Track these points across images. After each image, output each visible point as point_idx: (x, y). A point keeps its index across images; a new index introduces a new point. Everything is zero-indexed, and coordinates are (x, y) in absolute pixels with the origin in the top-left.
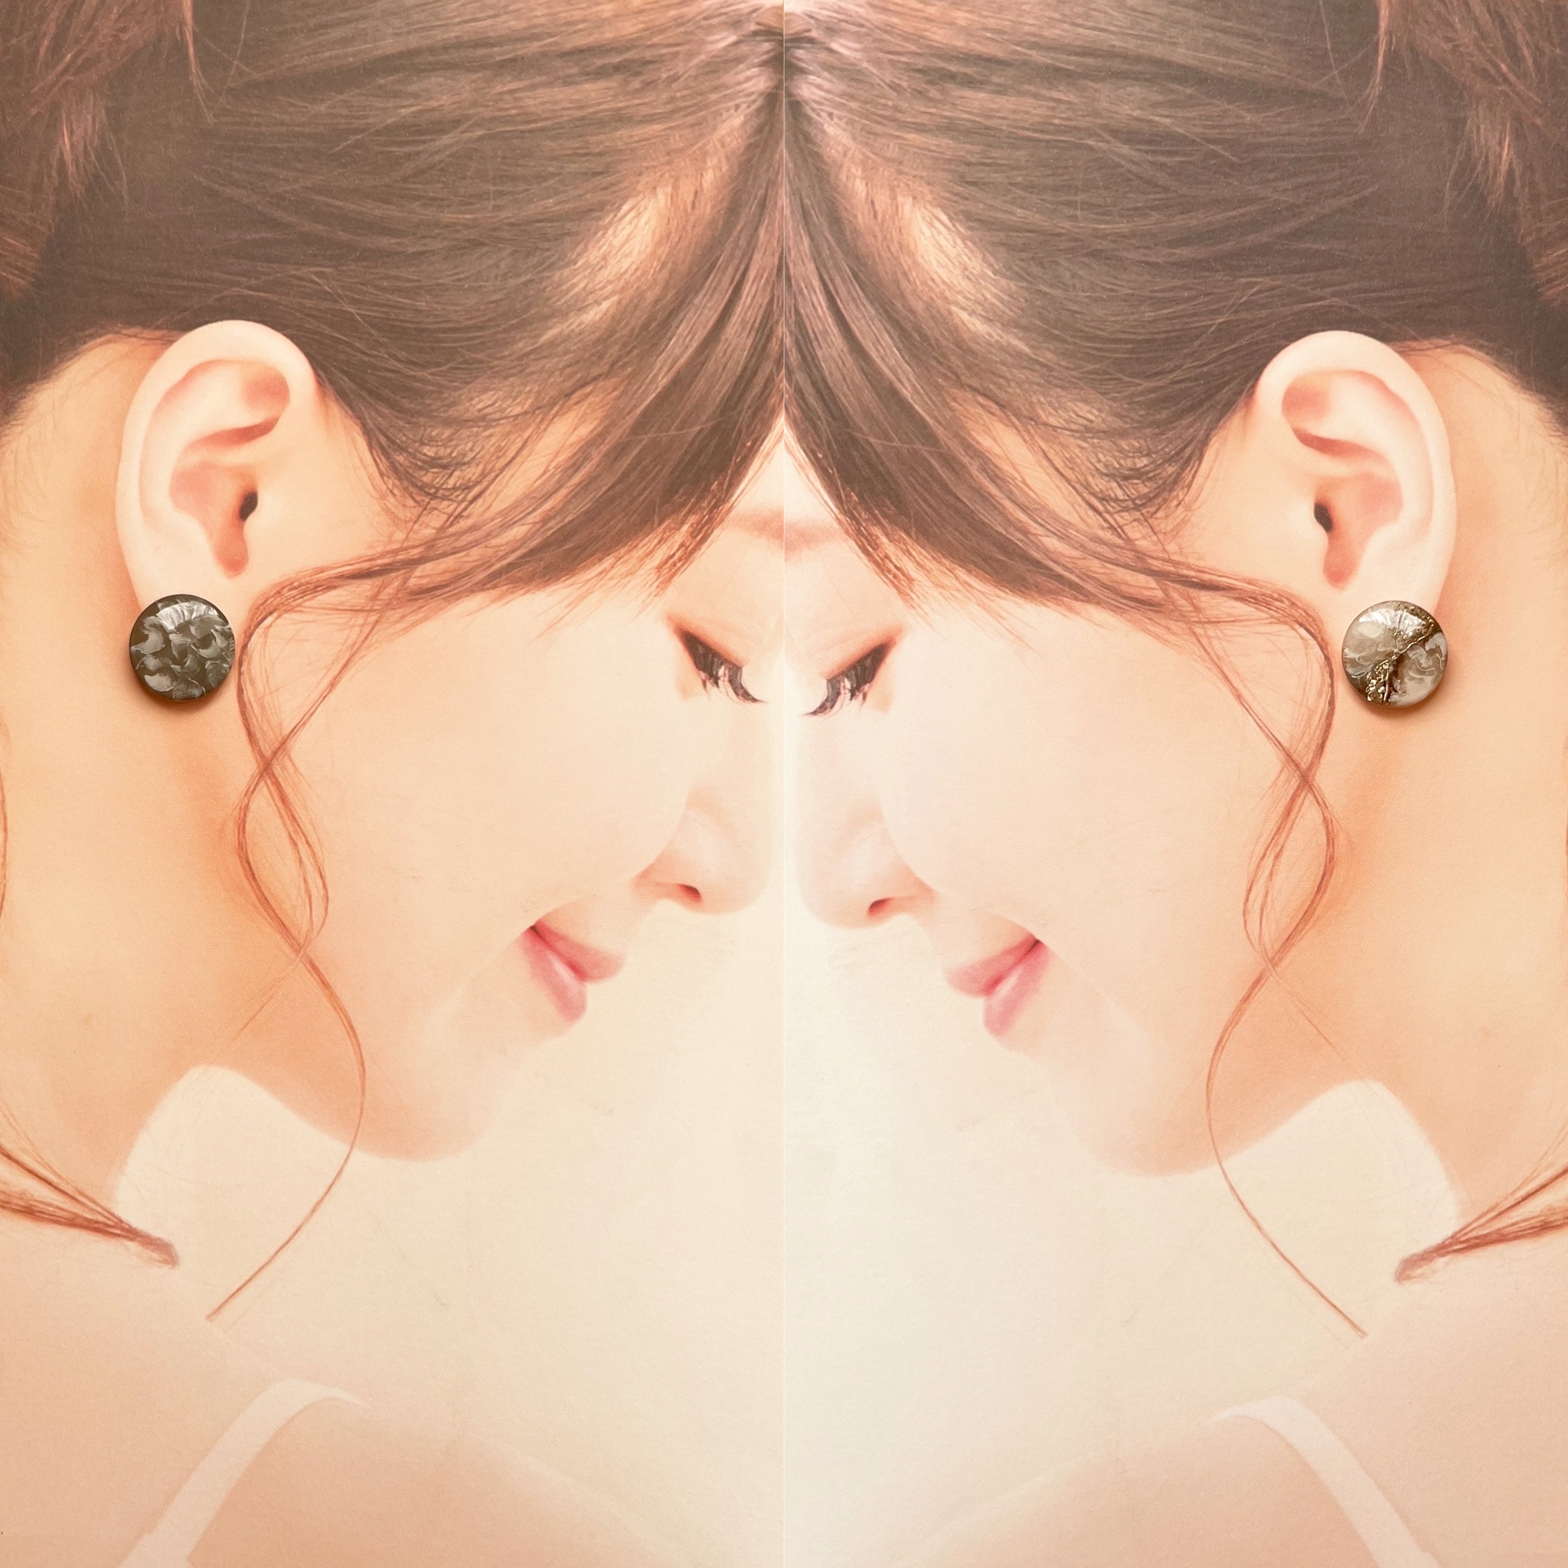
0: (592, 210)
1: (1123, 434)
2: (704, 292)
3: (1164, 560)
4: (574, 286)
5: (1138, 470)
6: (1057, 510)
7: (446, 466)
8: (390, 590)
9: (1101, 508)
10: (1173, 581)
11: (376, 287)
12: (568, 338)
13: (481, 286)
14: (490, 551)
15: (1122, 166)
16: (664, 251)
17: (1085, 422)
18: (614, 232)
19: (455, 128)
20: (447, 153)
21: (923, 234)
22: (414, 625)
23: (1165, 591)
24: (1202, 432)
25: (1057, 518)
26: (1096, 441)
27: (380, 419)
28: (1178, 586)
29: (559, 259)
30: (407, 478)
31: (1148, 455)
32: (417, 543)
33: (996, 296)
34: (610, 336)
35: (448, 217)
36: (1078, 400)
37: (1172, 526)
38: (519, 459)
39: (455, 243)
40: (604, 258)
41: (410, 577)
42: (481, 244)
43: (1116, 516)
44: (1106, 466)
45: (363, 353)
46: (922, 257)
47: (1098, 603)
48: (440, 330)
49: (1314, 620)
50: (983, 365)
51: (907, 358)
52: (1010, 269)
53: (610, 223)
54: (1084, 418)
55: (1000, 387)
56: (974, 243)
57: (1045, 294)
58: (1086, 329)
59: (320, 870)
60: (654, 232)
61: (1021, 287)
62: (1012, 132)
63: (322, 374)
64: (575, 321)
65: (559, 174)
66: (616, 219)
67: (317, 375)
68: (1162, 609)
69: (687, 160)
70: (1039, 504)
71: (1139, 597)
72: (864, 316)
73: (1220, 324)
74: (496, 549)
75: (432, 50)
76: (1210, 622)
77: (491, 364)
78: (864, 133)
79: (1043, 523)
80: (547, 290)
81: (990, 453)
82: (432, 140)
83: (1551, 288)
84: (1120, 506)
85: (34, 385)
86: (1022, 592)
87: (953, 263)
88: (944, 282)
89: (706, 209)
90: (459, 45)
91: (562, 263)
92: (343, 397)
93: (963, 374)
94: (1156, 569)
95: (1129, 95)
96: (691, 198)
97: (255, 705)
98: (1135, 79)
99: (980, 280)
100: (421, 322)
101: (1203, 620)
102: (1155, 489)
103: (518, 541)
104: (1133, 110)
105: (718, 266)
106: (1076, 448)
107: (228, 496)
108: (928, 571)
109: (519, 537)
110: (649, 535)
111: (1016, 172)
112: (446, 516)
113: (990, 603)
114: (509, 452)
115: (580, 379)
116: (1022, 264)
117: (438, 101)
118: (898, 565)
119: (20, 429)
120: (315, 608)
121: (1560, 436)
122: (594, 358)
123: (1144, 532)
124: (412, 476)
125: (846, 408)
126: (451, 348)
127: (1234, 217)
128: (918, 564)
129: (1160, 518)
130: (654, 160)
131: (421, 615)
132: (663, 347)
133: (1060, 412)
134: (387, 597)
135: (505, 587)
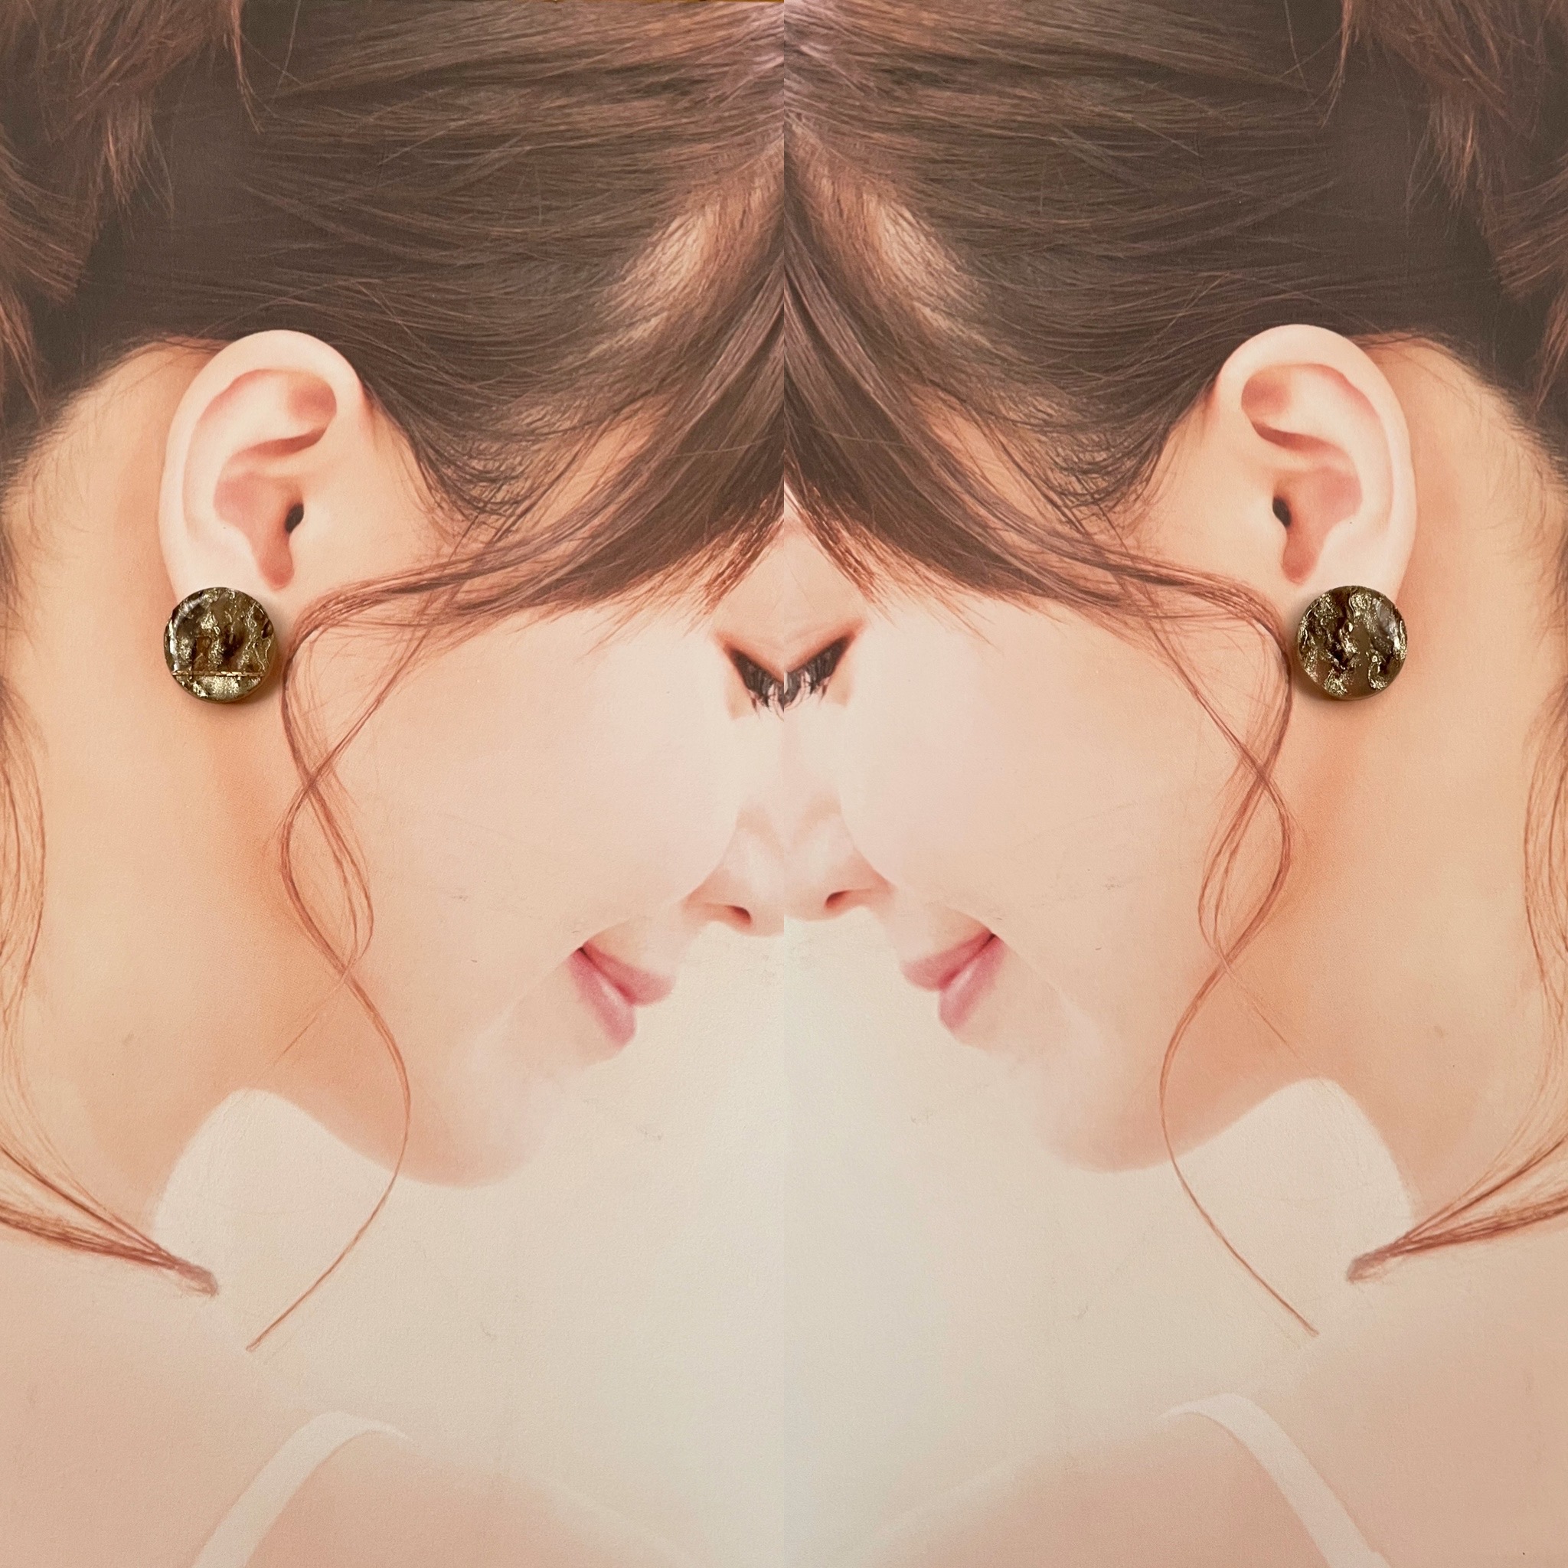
0: (638, 228)
1: (1082, 428)
2: (752, 310)
3: (1122, 554)
4: (623, 302)
5: (1097, 463)
6: (1015, 504)
7: (496, 480)
8: (438, 605)
9: (1060, 502)
10: (1131, 576)
11: (424, 299)
12: (618, 352)
13: (530, 301)
14: (538, 567)
15: (1084, 162)
16: (712, 269)
17: (1045, 417)
18: (663, 249)
19: (505, 141)
20: (497, 167)
21: (888, 231)
22: (462, 640)
23: (1122, 585)
24: (1161, 427)
25: (1016, 512)
26: (1055, 435)
27: (428, 432)
28: (1135, 580)
29: (608, 274)
30: (456, 493)
31: (1107, 449)
32: (465, 557)
33: (958, 292)
34: (658, 353)
35: (496, 231)
36: (1037, 394)
37: (1129, 521)
38: (568, 474)
39: (502, 257)
40: (652, 275)
41: (458, 592)
42: (531, 258)
43: (1074, 510)
44: (1065, 460)
45: (410, 364)
46: (887, 253)
47: (1056, 597)
48: (489, 344)
49: (1272, 616)
50: (944, 360)
51: (870, 354)
52: (973, 264)
53: (659, 240)
54: (1044, 413)
55: (960, 382)
56: (937, 239)
57: (1006, 289)
58: (1047, 324)
59: (365, 889)
60: (702, 249)
61: (982, 283)
62: (975, 130)
63: (368, 384)
64: (624, 337)
65: (608, 190)
66: (664, 236)
67: (364, 387)
68: (1119, 604)
69: (736, 179)
70: (998, 498)
71: (1096, 591)
72: (828, 313)
73: (1180, 317)
74: (544, 565)
75: (481, 64)
76: (1167, 617)
77: (538, 379)
78: (831, 134)
79: (1001, 516)
80: (596, 305)
81: (949, 446)
82: (479, 154)
83: (1514, 281)
84: (1078, 500)
85: (76, 393)
86: (981, 586)
87: (915, 258)
88: (907, 278)
89: (754, 228)
90: (509, 60)
91: (611, 279)
92: (392, 410)
93: (925, 369)
94: (1114, 563)
95: (1092, 91)
96: (740, 217)
97: (299, 722)
98: (1101, 76)
99: (943, 276)
100: (471, 335)
101: (1161, 615)
102: (1114, 483)
103: (568, 556)
104: (1095, 105)
105: (766, 284)
106: (1038, 443)
107: (273, 508)
108: (888, 566)
109: (567, 553)
110: (697, 553)
111: (980, 169)
112: (494, 531)
113: (949, 598)
114: (557, 468)
115: (629, 394)
116: (984, 259)
117: (486, 114)
118: (859, 559)
119: (60, 437)
120: (359, 622)
121: (1522, 430)
122: (644, 374)
123: (1103, 527)
124: (461, 490)
125: (809, 404)
126: (499, 361)
127: (1197, 210)
128: (878, 557)
129: (1119, 513)
130: (701, 178)
131: (468, 632)
132: (711, 363)
133: (1020, 406)
134: (433, 612)
135: (554, 604)
